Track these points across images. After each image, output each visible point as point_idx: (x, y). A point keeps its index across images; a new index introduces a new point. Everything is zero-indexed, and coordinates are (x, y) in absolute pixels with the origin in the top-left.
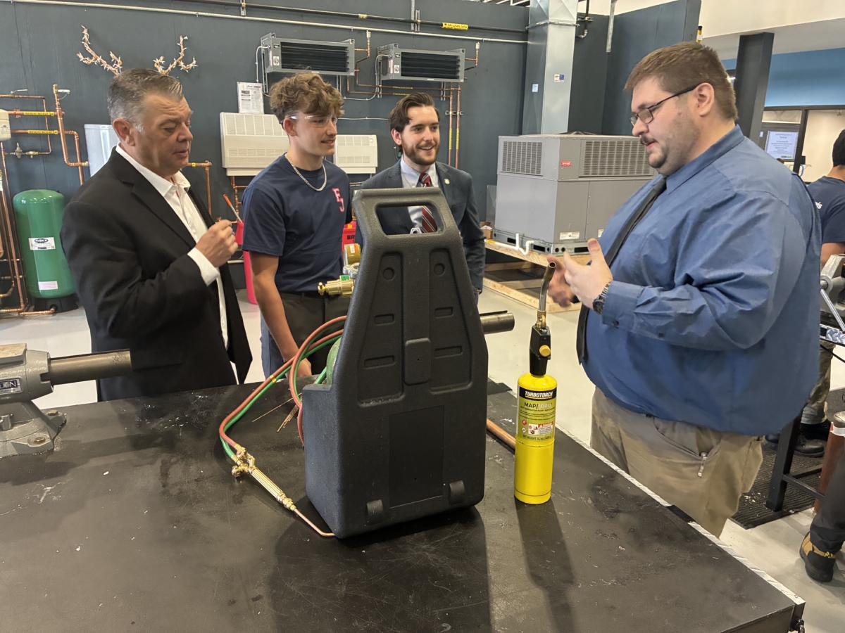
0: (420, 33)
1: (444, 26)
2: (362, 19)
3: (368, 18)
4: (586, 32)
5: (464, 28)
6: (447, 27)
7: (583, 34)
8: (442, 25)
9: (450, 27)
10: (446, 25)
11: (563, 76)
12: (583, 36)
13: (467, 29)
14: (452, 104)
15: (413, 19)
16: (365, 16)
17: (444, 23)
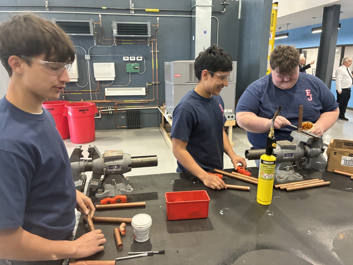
0: (135, 15)
1: (146, 10)
2: (104, 9)
3: (107, 9)
4: (225, 10)
5: (157, 11)
6: (148, 11)
7: (224, 11)
8: (145, 10)
9: (149, 11)
10: (147, 10)
11: (206, 31)
12: (223, 12)
13: (158, 11)
14: (153, 47)
15: (131, 8)
16: (105, 8)
17: (146, 9)
